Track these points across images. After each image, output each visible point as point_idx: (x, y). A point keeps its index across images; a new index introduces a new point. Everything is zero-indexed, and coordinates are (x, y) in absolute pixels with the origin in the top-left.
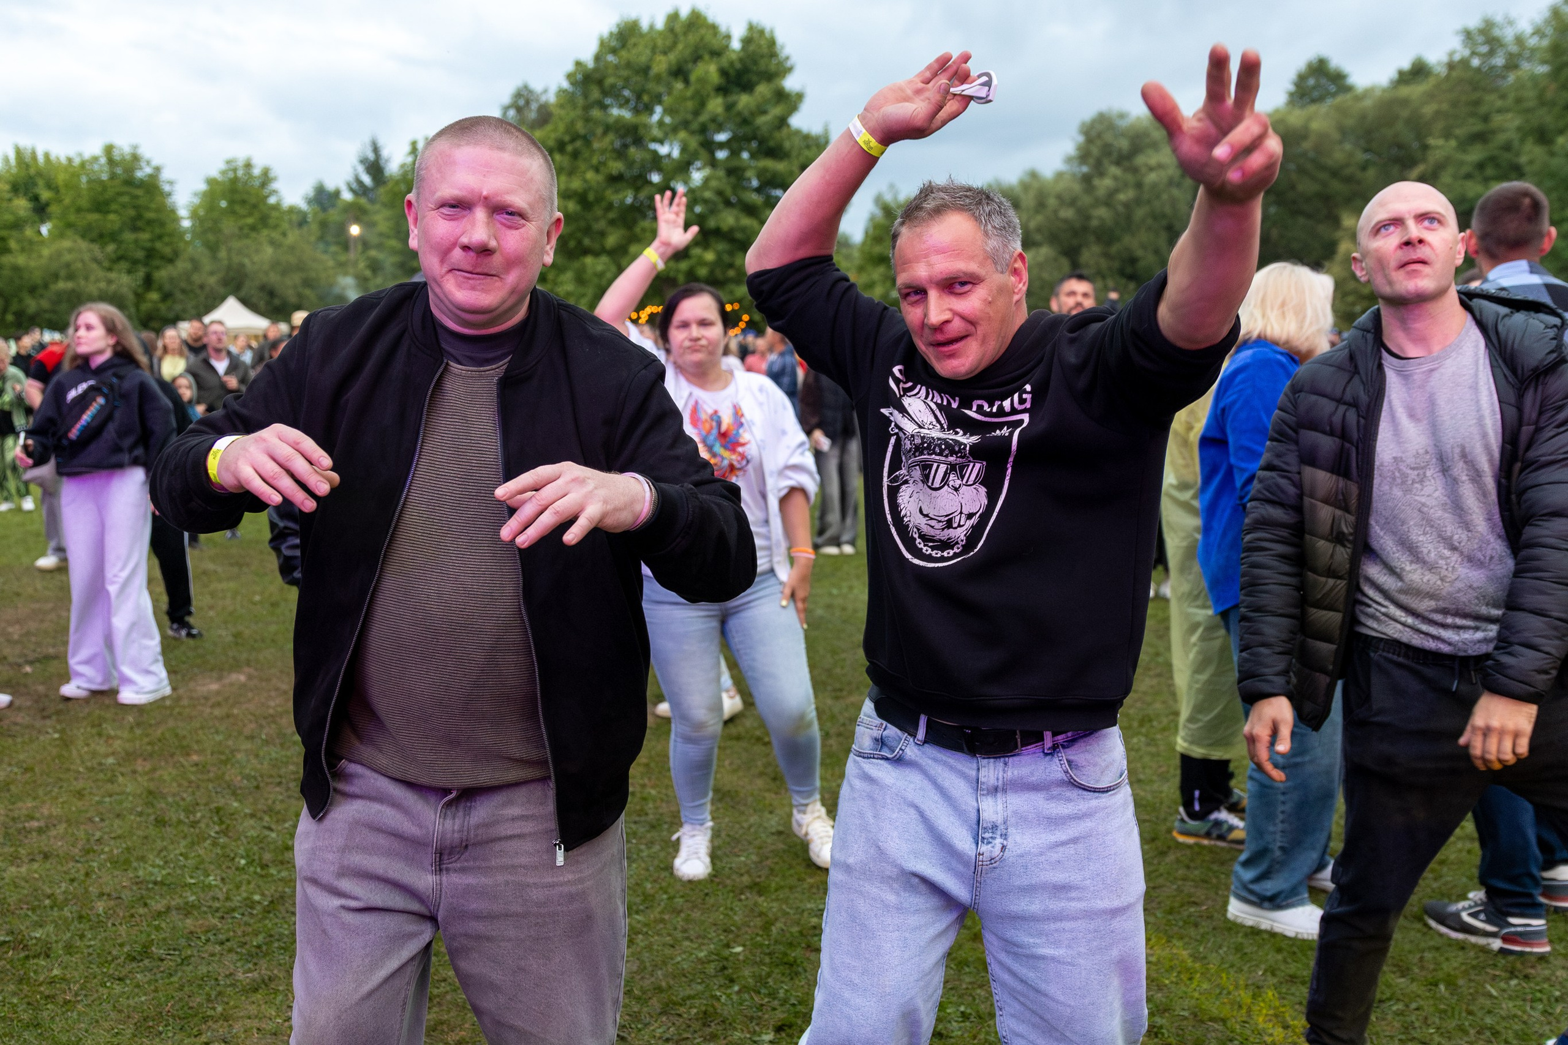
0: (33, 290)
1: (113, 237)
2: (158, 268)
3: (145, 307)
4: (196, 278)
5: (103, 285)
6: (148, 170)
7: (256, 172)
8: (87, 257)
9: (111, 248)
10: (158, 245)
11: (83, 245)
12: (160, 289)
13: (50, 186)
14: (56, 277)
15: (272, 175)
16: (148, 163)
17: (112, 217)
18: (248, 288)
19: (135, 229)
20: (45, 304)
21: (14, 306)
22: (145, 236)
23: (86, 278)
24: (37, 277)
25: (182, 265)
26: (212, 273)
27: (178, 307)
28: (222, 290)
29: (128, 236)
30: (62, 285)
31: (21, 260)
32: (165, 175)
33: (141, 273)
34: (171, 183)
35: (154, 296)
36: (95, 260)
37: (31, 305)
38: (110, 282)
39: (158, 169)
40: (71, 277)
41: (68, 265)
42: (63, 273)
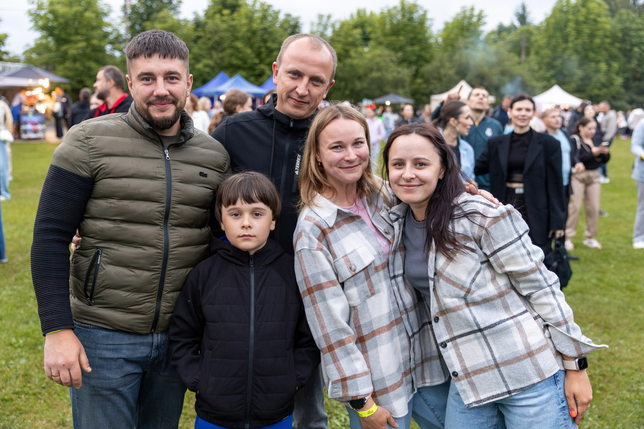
0: (360, 78)
1: (401, 48)
2: (421, 66)
3: (415, 87)
4: (443, 71)
5: (395, 74)
6: (421, 12)
7: (476, 12)
8: (388, 59)
9: (400, 54)
10: (423, 53)
11: (387, 52)
12: (422, 77)
13: (371, 25)
14: (371, 70)
15: (483, 15)
16: (421, 8)
17: (402, 38)
18: (470, 75)
19: (412, 44)
20: (365, 85)
21: (350, 86)
22: (417, 48)
23: (387, 70)
24: (361, 71)
25: (435, 64)
26: (450, 68)
27: (431, 87)
28: (456, 78)
29: (409, 49)
30: (375, 74)
31: (355, 62)
32: (429, 16)
33: (414, 68)
34: (432, 19)
35: (419, 81)
36: (392, 61)
37: (359, 85)
38: (399, 72)
39: (426, 12)
40: (379, 69)
41: (377, 63)
42: (375, 68)
